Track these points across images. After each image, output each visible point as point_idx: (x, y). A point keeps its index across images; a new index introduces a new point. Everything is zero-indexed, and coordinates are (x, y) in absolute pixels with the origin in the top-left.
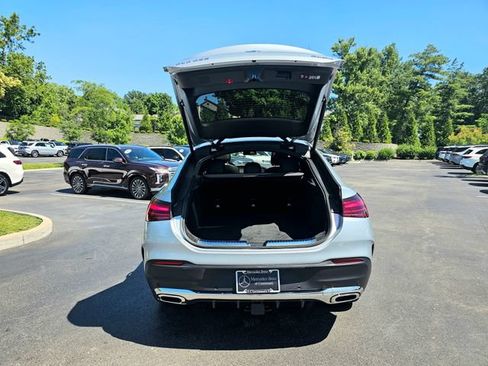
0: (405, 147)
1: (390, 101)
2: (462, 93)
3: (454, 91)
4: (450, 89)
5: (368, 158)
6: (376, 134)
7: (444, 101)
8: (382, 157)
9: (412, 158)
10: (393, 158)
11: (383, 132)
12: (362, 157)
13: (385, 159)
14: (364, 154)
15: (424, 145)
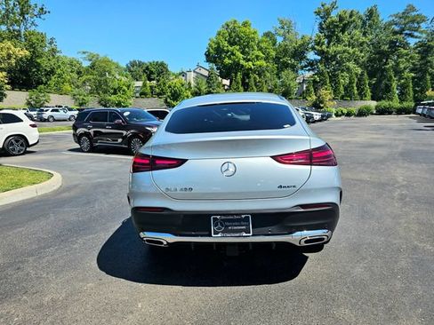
0: (384, 103)
1: (370, 60)
3: (432, 48)
4: (429, 47)
5: (349, 115)
6: (356, 92)
7: (422, 58)
8: (361, 113)
9: (390, 113)
10: (372, 114)
11: (363, 90)
12: (343, 114)
13: (365, 115)
14: (345, 111)
15: (402, 101)
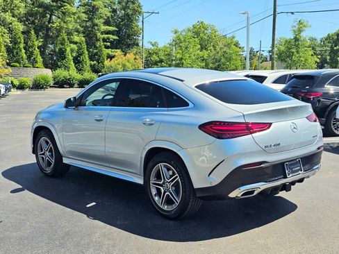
0: (62, 73)
1: (30, 14)
2: (106, 12)
3: (98, 9)
4: (94, 7)
5: (21, 87)
6: (25, 56)
7: (90, 19)
8: (37, 86)
9: (71, 86)
10: (51, 87)
11: (32, 53)
12: (14, 86)
13: (42, 88)
14: (16, 83)
15: (79, 70)
